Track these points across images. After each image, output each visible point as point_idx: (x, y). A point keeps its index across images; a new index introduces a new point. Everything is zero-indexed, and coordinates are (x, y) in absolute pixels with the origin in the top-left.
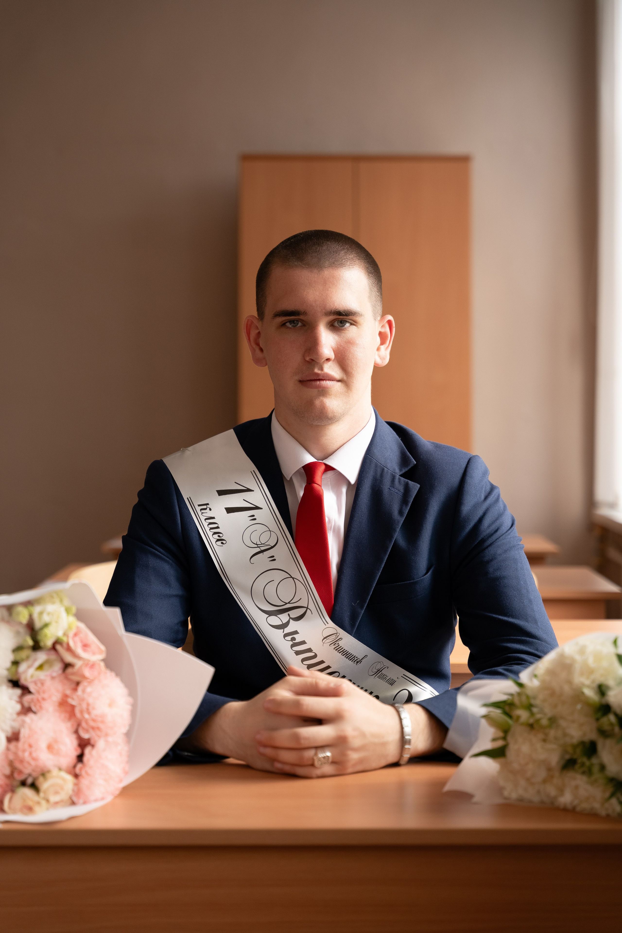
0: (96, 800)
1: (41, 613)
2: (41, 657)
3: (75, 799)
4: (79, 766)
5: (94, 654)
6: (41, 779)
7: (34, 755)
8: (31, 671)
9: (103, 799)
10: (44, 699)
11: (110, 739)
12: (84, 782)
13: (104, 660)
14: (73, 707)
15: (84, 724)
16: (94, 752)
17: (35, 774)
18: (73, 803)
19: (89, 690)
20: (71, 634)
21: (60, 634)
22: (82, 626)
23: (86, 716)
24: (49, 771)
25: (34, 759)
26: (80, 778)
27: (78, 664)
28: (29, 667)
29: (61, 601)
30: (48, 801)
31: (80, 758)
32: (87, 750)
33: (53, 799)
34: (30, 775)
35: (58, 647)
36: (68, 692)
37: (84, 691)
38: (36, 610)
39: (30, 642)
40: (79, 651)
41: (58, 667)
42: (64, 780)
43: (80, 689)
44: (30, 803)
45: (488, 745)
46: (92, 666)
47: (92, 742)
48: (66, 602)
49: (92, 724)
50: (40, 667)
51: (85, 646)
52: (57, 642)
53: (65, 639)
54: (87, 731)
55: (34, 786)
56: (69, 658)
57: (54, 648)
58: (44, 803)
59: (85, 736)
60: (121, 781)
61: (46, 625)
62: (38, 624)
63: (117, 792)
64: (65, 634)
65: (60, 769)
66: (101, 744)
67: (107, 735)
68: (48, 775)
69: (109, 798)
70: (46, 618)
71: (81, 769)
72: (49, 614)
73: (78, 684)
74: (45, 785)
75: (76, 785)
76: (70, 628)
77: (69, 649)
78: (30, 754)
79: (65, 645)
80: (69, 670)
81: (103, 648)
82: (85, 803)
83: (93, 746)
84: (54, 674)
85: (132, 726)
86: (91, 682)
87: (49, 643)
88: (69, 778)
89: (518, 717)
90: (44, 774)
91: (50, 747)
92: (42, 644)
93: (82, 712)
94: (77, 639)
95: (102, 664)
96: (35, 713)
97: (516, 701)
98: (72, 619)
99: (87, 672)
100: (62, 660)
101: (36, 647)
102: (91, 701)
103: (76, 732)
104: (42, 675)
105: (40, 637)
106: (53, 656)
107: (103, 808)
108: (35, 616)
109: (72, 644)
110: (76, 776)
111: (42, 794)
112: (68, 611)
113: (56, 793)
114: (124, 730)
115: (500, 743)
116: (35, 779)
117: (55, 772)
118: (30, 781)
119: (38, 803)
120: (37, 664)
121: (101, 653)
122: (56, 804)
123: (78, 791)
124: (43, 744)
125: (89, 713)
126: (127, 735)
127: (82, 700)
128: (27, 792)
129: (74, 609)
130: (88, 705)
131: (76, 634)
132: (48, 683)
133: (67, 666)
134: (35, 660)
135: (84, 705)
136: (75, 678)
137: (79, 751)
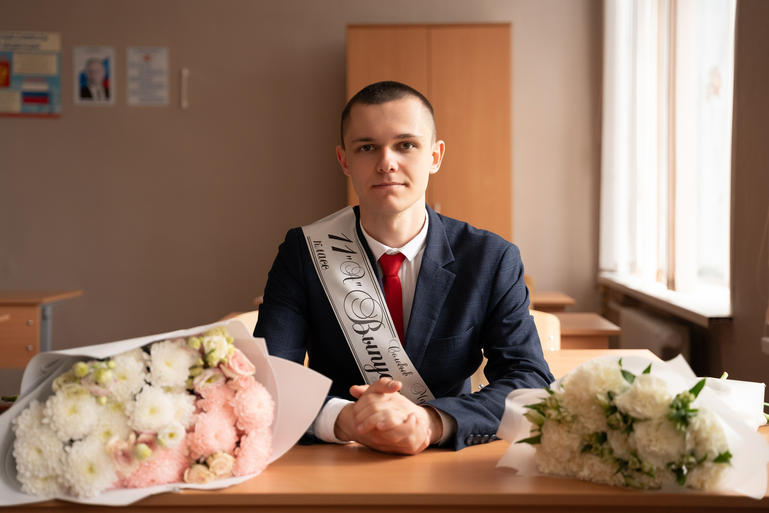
0: (250, 474)
1: (209, 342)
2: (209, 373)
3: (235, 473)
4: (237, 449)
5: (247, 371)
6: (210, 459)
7: (205, 442)
8: (203, 383)
9: (254, 472)
10: (212, 403)
11: (259, 430)
12: (241, 460)
13: (254, 375)
14: (232, 408)
15: (240, 420)
16: (248, 439)
17: (206, 455)
18: (233, 476)
19: (243, 396)
20: (231, 357)
21: (223, 357)
22: (238, 351)
23: (242, 414)
24: (216, 453)
25: (205, 445)
26: (238, 457)
27: (236, 378)
28: (201, 380)
29: (223, 334)
30: (215, 474)
31: (238, 444)
32: (243, 438)
33: (219, 472)
34: (202, 456)
35: (222, 366)
36: (229, 397)
37: (240, 397)
38: (206, 340)
39: (202, 363)
40: (237, 369)
41: (222, 380)
42: (226, 459)
43: (237, 395)
44: (203, 476)
45: (528, 435)
46: (246, 379)
47: (246, 432)
48: (227, 335)
49: (246, 420)
50: (209, 380)
51: (241, 365)
52: (221, 363)
53: (226, 360)
54: (242, 425)
55: (206, 464)
56: (229, 374)
57: (218, 367)
58: (212, 475)
59: (242, 428)
60: (267, 460)
61: (213, 351)
62: (207, 350)
63: (264, 468)
64: (226, 357)
65: (224, 452)
66: (252, 434)
67: (256, 428)
68: (215, 456)
69: (259, 472)
70: (213, 346)
71: (238, 452)
72: (214, 342)
73: (236, 392)
74: (213, 463)
75: (235, 462)
76: (230, 352)
77: (229, 367)
78: (203, 441)
79: (226, 365)
80: (230, 382)
81: (253, 366)
82: (242, 475)
83: (247, 435)
84: (219, 385)
85: (274, 422)
86: (245, 390)
87: (215, 363)
88: (231, 458)
89: (550, 415)
90: (212, 455)
91: (216, 436)
92: (210, 364)
93: (239, 412)
94: (235, 360)
95: (253, 378)
96: (205, 412)
97: (548, 403)
98: (231, 346)
99: (242, 384)
100: (224, 375)
101: (206, 366)
102: (245, 403)
103: (235, 426)
104: (210, 386)
105: (208, 359)
106: (218, 372)
107: (255, 479)
108: (205, 344)
109: (231, 364)
110: (235, 456)
111: (211, 469)
112: (228, 340)
113: (221, 468)
114: (269, 424)
115: (536, 434)
116: (206, 459)
117: (220, 454)
118: (202, 460)
119: (209, 476)
120: (207, 378)
121: (252, 370)
122: (221, 476)
123: (236, 467)
124: (212, 435)
125: (244, 412)
126: (272, 428)
127: (239, 403)
128: (201, 468)
129: (232, 339)
130: (243, 406)
131: (234, 357)
132: (214, 391)
133: (229, 379)
134: (205, 375)
135: (240, 407)
136: (235, 388)
137: (237, 439)
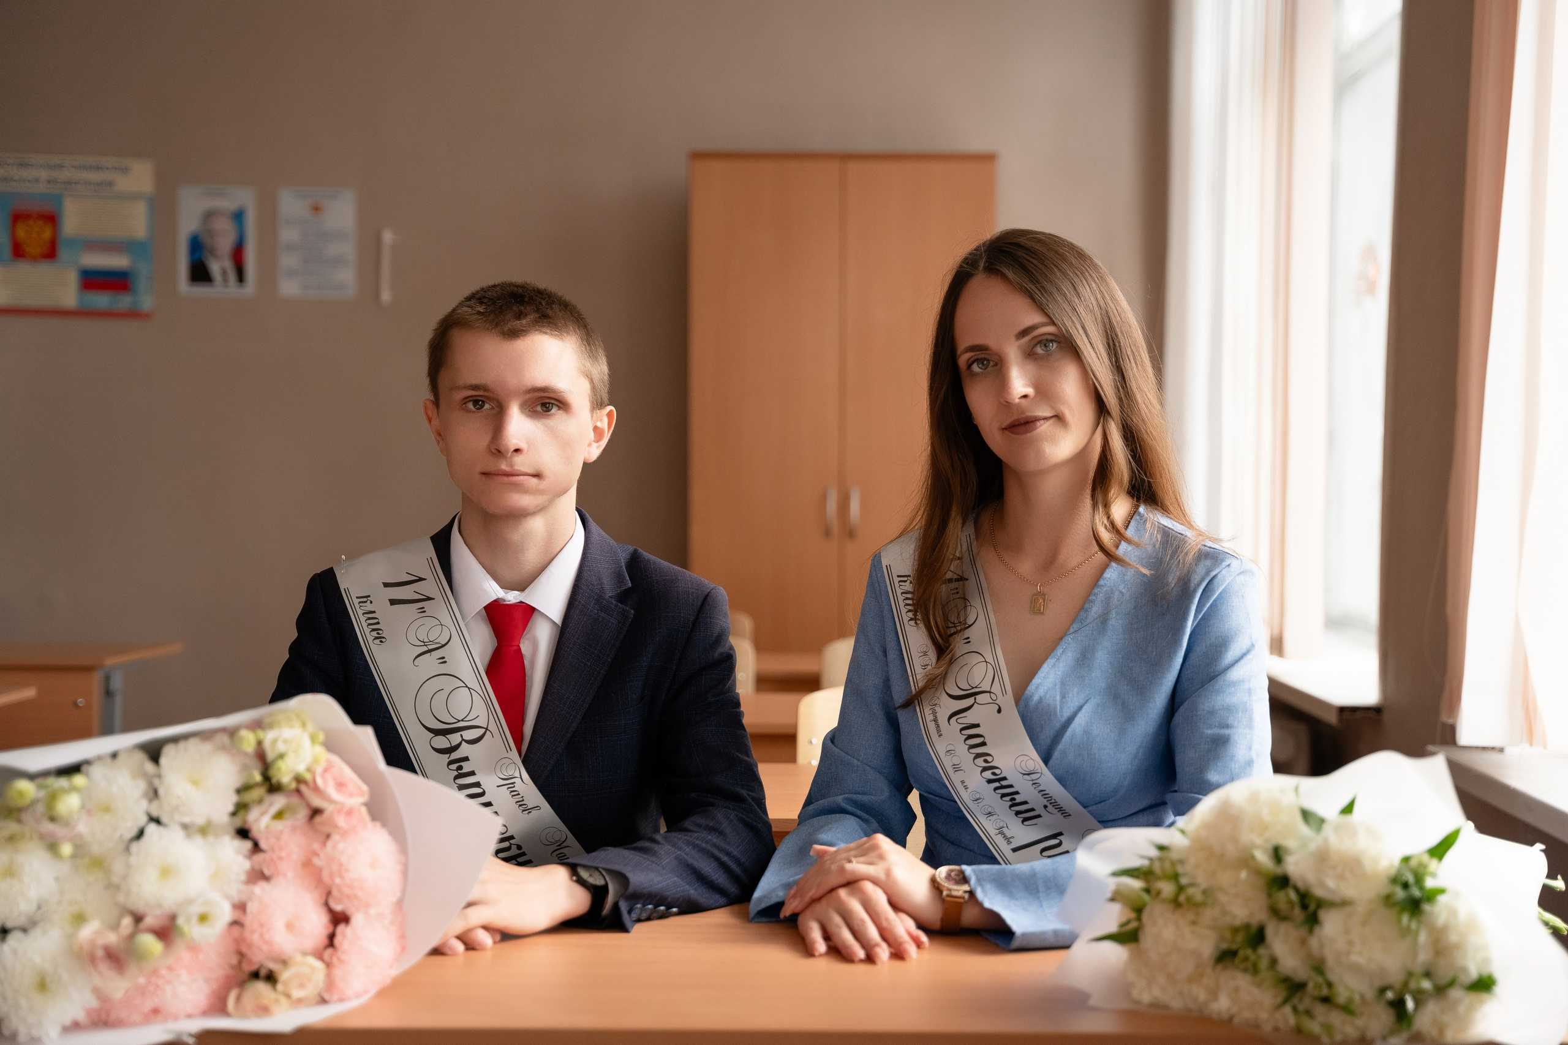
0: (355, 997)
1: (275, 741)
2: (279, 802)
3: (326, 996)
4: (330, 951)
5: (351, 795)
6: (279, 969)
7: (267, 936)
8: (265, 820)
9: (365, 992)
10: (280, 860)
11: (372, 911)
12: (338, 972)
14: (320, 870)
15: (335, 892)
16: (350, 931)
17: (272, 962)
18: (323, 1001)
19: (341, 846)
20: (319, 770)
21: (301, 769)
22: (336, 760)
23: (338, 880)
24: (291, 958)
25: (267, 943)
26: (332, 965)
27: (329, 808)
28: (263, 813)
29: (304, 725)
30: (288, 996)
31: (331, 937)
32: (341, 928)
33: (297, 993)
34: (265, 963)
35: (303, 788)
36: (316, 846)
37: (334, 848)
38: (269, 736)
39: (260, 780)
40: (332, 791)
41: (303, 813)
42: (311, 968)
43: (330, 844)
44: (265, 1002)
46: (348, 812)
47: (347, 916)
48: (313, 726)
49: (347, 891)
50: (279, 815)
51: (340, 785)
52: (300, 781)
53: (311, 776)
54: (339, 901)
55: (271, 978)
56: (317, 802)
57: (296, 788)
58: (283, 999)
59: (338, 907)
60: (391, 967)
61: (281, 756)
62: (270, 755)
64: (310, 770)
65: (305, 953)
66: (358, 919)
67: (367, 905)
68: (290, 963)
70: (281, 747)
71: (331, 957)
72: (285, 741)
73: (328, 836)
74: (284, 976)
75: (328, 976)
76: (316, 760)
77: (316, 789)
78: (263, 935)
79: (311, 784)
80: (318, 819)
81: (363, 787)
82: (339, 1001)
83: (349, 922)
84: (298, 824)
86: (344, 834)
87: (288, 781)
88: (318, 965)
90: (284, 962)
91: (290, 927)
92: (277, 783)
93: (332, 875)
94: (328, 776)
95: (363, 810)
96: (269, 880)
98: (320, 750)
99: (341, 821)
100: (309, 805)
101: (273, 787)
102: (344, 859)
103: (326, 904)
104: (279, 825)
105: (272, 772)
106: (295, 800)
109: (320, 782)
110: (327, 963)
111: (280, 987)
112: (313, 739)
113: (302, 986)
114: (393, 898)
116: (272, 969)
117: (299, 958)
118: (264, 971)
119: (277, 1001)
120: (273, 810)
121: (361, 793)
122: (300, 1001)
123: (330, 984)
124: (279, 923)
125: (342, 877)
127: (332, 860)
128: (261, 987)
129: (321, 737)
130: (341, 865)
131: (326, 770)
132: (285, 837)
133: (316, 812)
134: (271, 805)
135: (335, 867)
136: (326, 829)
137: (331, 929)
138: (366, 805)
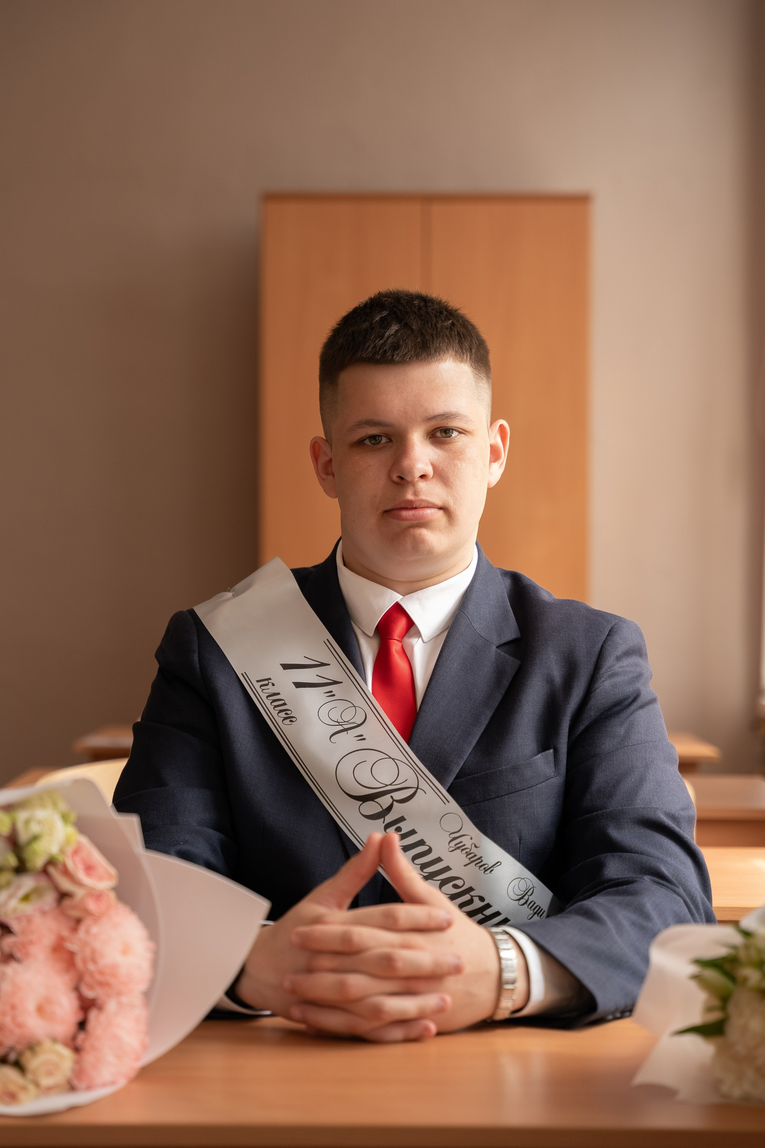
0: (104, 1085)
1: (27, 822)
2: (27, 883)
3: (75, 1082)
4: (81, 1036)
5: (101, 879)
6: (28, 1055)
7: (19, 1020)
8: (14, 903)
9: (113, 1083)
10: (31, 943)
11: (124, 999)
12: (89, 1058)
14: (71, 955)
15: (87, 979)
16: (103, 1017)
17: (19, 1047)
18: (72, 1088)
19: (95, 930)
20: (69, 850)
21: (54, 850)
22: (84, 840)
23: (91, 967)
24: (39, 1043)
25: (20, 1026)
26: (82, 1053)
27: (79, 893)
28: (11, 897)
29: (55, 805)
30: (37, 1084)
31: (82, 1025)
32: (93, 1015)
33: (46, 1081)
34: (12, 1049)
35: (52, 870)
36: (65, 933)
37: (87, 932)
38: (22, 816)
39: (12, 861)
40: (81, 875)
41: (50, 898)
42: (60, 1055)
43: (82, 928)
44: (13, 1088)
45: (697, 1018)
46: (98, 896)
47: (99, 1002)
48: (63, 806)
49: (98, 977)
50: (26, 898)
51: (89, 868)
52: (51, 862)
53: (61, 858)
54: (91, 987)
55: (19, 1065)
56: (66, 885)
57: (45, 871)
58: (32, 1088)
59: (89, 994)
60: (138, 1058)
61: (35, 838)
62: (23, 836)
63: (132, 1074)
64: (62, 851)
65: (54, 1040)
66: (111, 1006)
67: (119, 994)
68: (37, 1049)
69: (122, 1082)
70: (35, 828)
71: (83, 1042)
72: (39, 822)
73: (78, 921)
74: (33, 1063)
75: (78, 1062)
76: (67, 841)
77: (66, 872)
78: (14, 1019)
79: (60, 866)
80: (67, 902)
81: (113, 871)
82: (89, 1088)
83: (100, 1008)
84: (47, 908)
85: (153, 982)
86: (97, 918)
87: (39, 862)
88: (67, 1053)
89: (745, 980)
90: (32, 1046)
91: (40, 1010)
92: (29, 865)
93: (84, 961)
94: (77, 859)
95: (112, 894)
96: (18, 961)
97: (742, 955)
98: (71, 831)
99: (92, 905)
100: (56, 888)
101: (21, 869)
102: (97, 945)
103: (77, 989)
104: (28, 908)
105: (26, 855)
106: (43, 882)
107: (114, 1096)
108: (20, 826)
109: (70, 865)
110: (77, 1050)
111: (30, 1076)
112: (65, 818)
113: (50, 1073)
114: (142, 988)
115: (715, 1016)
116: (20, 1054)
117: (47, 1044)
118: (12, 1057)
119: (24, 1088)
120: (22, 892)
121: (110, 877)
122: (49, 1090)
123: (79, 1071)
124: (31, 1005)
125: (95, 963)
126: (147, 995)
127: (85, 944)
128: (10, 1073)
129: (73, 817)
130: (94, 952)
131: (76, 852)
132: (38, 920)
133: (63, 896)
134: (19, 887)
135: (88, 952)
136: (75, 913)
137: (79, 1017)
138: (115, 889)
